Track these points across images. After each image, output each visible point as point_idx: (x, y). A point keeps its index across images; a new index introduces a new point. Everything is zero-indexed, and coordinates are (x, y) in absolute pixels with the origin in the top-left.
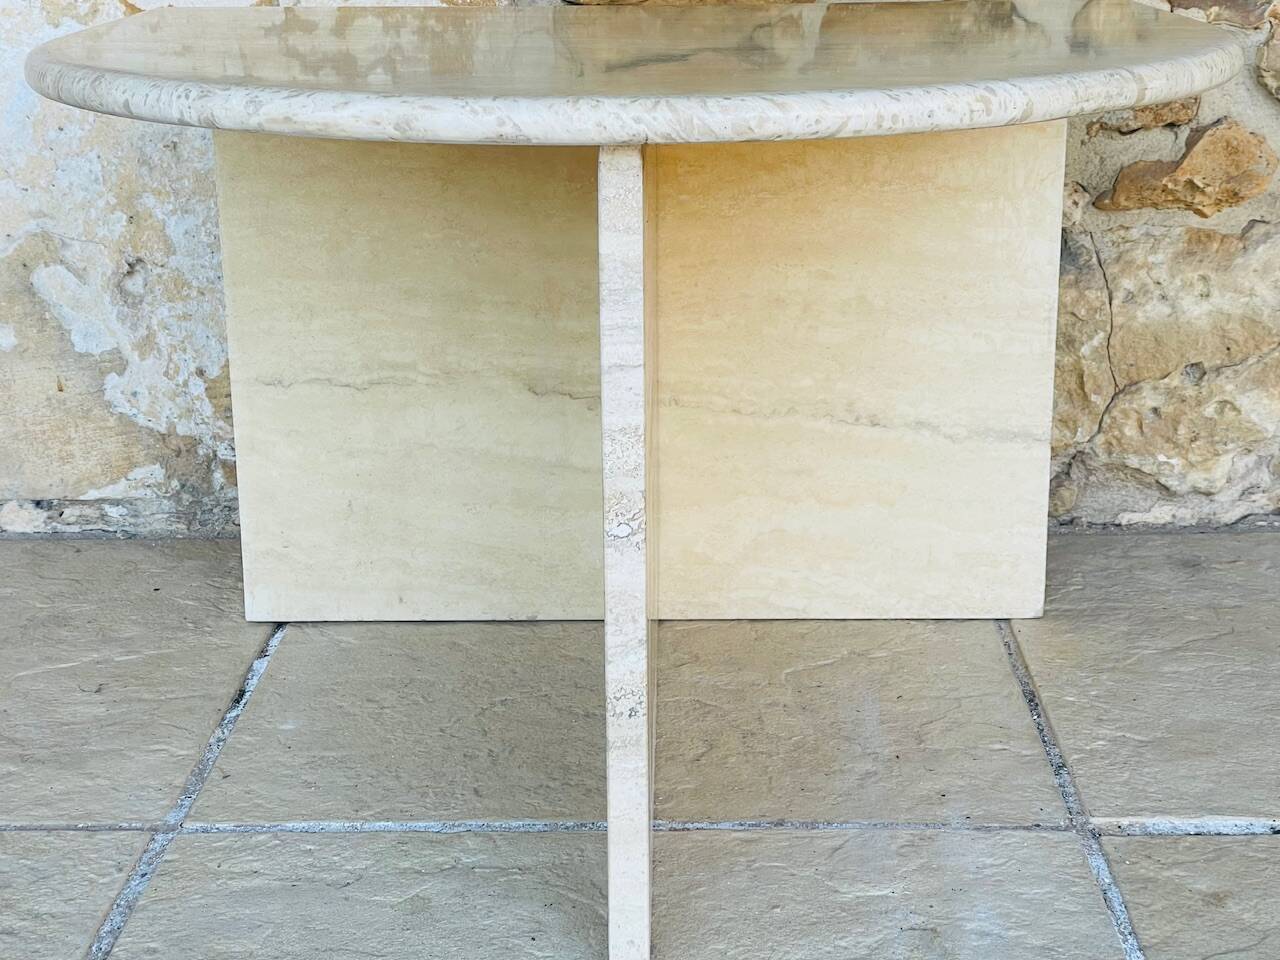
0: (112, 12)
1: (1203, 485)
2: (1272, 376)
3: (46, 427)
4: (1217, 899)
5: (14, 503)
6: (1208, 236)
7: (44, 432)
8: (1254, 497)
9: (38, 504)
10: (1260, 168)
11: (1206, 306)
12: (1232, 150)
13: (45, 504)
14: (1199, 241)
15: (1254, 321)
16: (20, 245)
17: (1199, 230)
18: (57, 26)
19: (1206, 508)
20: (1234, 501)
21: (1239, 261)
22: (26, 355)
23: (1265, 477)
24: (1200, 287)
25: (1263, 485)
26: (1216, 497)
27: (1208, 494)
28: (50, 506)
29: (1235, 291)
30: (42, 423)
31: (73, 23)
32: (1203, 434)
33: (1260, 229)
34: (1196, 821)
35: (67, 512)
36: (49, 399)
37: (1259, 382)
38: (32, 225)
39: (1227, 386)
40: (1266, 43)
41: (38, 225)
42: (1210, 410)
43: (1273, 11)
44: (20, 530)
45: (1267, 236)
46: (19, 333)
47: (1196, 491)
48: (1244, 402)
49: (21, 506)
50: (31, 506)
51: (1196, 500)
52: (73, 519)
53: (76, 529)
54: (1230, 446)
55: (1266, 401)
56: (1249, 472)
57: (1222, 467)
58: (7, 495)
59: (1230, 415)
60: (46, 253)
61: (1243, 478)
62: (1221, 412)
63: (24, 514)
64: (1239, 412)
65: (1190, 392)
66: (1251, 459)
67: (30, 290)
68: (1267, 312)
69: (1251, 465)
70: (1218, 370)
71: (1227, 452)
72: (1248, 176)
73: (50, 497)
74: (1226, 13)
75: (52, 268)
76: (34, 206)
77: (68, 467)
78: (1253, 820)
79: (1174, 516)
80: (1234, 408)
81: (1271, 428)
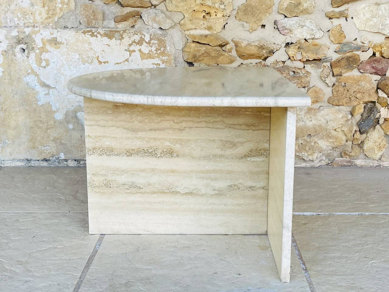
0: (95, 62)
1: (311, 159)
2: (325, 137)
3: (78, 144)
4: (305, 224)
5: (70, 160)
6: (312, 109)
7: (77, 146)
8: (322, 162)
9: (75, 160)
10: (321, 96)
11: (311, 123)
12: (316, 92)
13: (77, 160)
14: (310, 110)
15: (321, 126)
16: (75, 108)
17: (310, 108)
18: (84, 65)
19: (312, 164)
20: (318, 163)
21: (318, 114)
22: (75, 130)
23: (324, 158)
24: (310, 119)
25: (324, 159)
26: (314, 162)
27: (313, 161)
28: (78, 161)
29: (317, 120)
30: (77, 144)
31: (88, 64)
32: (311, 149)
33: (322, 108)
34: (303, 213)
35: (81, 162)
36: (79, 139)
37: (322, 138)
38: (77, 104)
39: (315, 139)
40: (322, 71)
41: (78, 104)
42: (313, 144)
43: (324, 65)
44: (71, 166)
45: (323, 109)
46: (73, 125)
47: (310, 160)
48: (319, 142)
49: (72, 161)
50: (74, 161)
51: (310, 162)
52: (82, 164)
53: (83, 166)
54: (317, 151)
55: (323, 142)
56: (321, 157)
57: (315, 156)
58: (69, 158)
59: (316, 145)
60: (80, 109)
61: (320, 158)
62: (315, 144)
63: (72, 162)
64: (318, 144)
65: (309, 140)
66: (321, 154)
67: (76, 117)
68: (323, 124)
69: (321, 155)
70: (314, 136)
71: (316, 152)
72: (319, 97)
73: (78, 159)
74: (314, 65)
75: (81, 113)
76: (78, 100)
77: (82, 153)
78: (313, 213)
79: (306, 165)
80: (317, 143)
81: (325, 147)
